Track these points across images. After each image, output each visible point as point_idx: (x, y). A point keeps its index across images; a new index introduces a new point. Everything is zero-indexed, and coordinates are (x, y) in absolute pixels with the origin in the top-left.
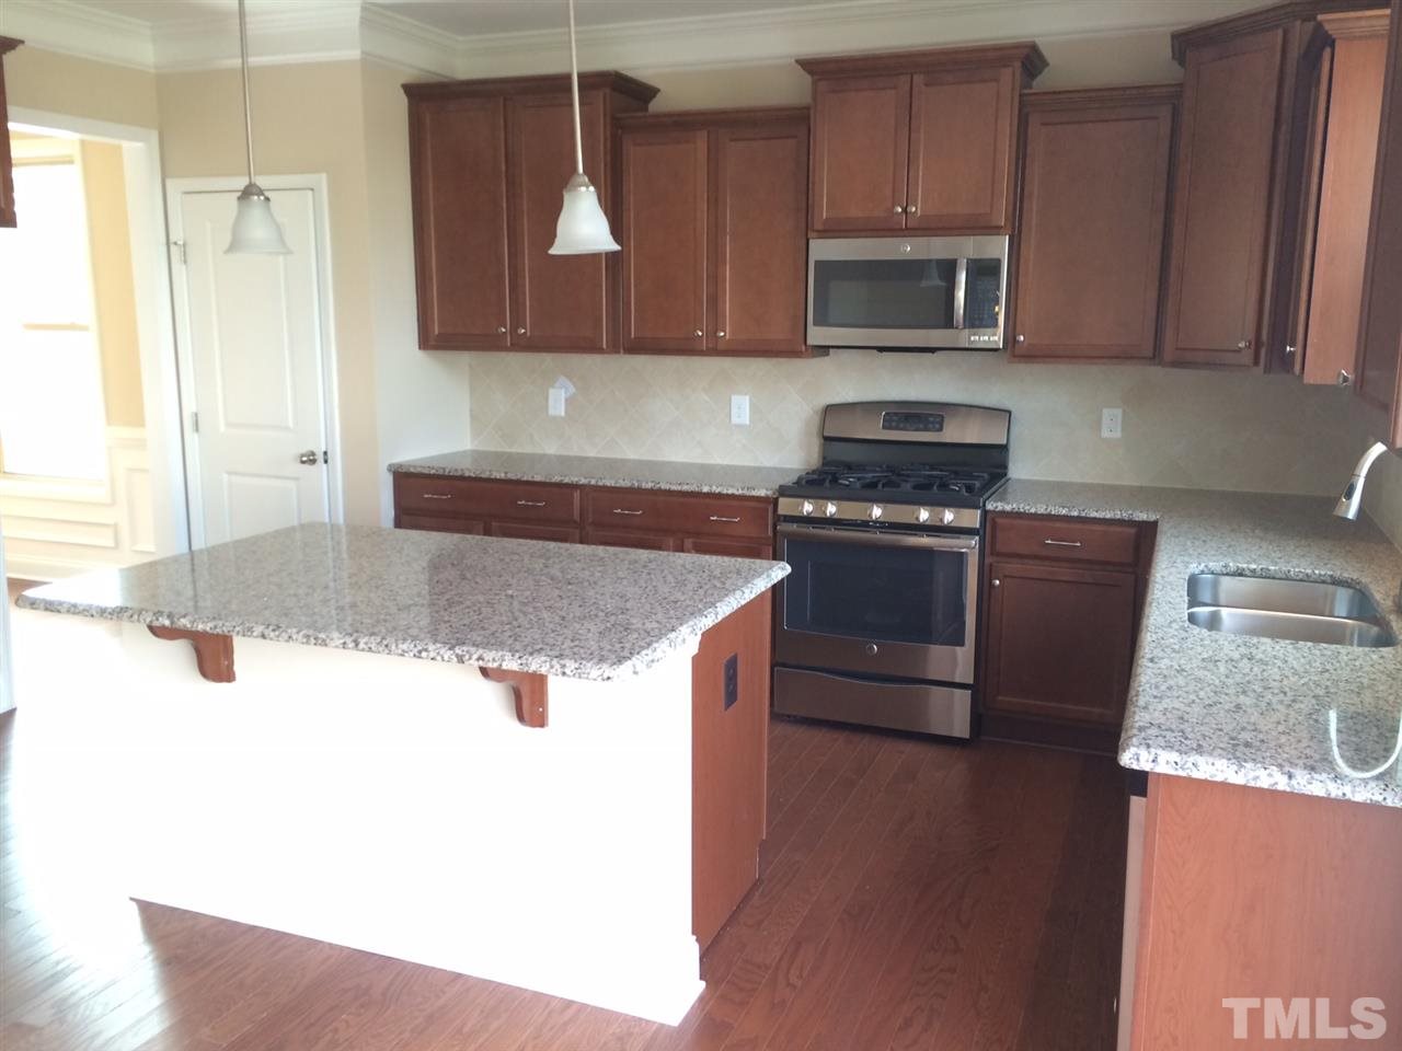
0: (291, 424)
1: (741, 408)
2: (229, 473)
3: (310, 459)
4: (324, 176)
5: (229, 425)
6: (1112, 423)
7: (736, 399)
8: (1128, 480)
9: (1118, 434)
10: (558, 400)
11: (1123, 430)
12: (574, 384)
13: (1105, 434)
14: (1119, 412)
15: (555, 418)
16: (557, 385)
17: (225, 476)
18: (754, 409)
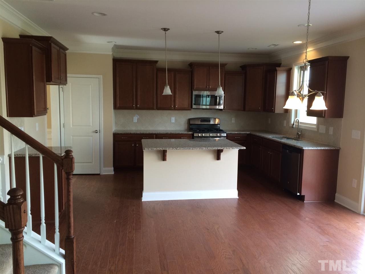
0: (91, 125)
1: (173, 120)
2: (72, 136)
3: (96, 132)
4: (102, 76)
5: (73, 125)
6: (233, 120)
7: (172, 118)
8: (236, 129)
9: (234, 122)
10: (135, 119)
11: (235, 121)
12: (139, 116)
13: (232, 122)
14: (234, 118)
15: (134, 122)
16: (135, 116)
17: (72, 137)
18: (176, 120)
